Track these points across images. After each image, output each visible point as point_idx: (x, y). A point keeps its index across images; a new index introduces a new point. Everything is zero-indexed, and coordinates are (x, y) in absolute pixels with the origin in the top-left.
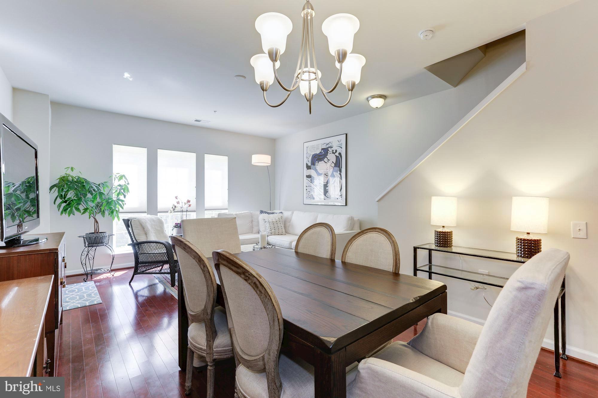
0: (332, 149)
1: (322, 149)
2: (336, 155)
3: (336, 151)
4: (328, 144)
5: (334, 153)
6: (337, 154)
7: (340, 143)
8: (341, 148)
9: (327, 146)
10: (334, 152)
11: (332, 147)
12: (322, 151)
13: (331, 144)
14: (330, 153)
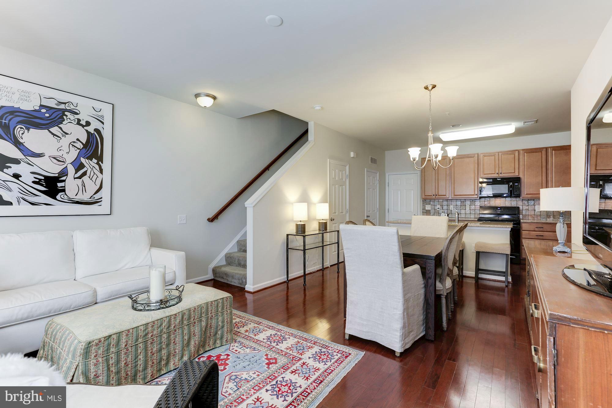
0: (77, 116)
1: (42, 106)
2: (87, 131)
3: (88, 124)
4: (65, 103)
5: (83, 126)
6: (91, 129)
7: (100, 114)
8: (103, 123)
9: (62, 107)
10: (83, 123)
11: (77, 114)
12: (44, 111)
13: (72, 107)
14: (69, 121)
